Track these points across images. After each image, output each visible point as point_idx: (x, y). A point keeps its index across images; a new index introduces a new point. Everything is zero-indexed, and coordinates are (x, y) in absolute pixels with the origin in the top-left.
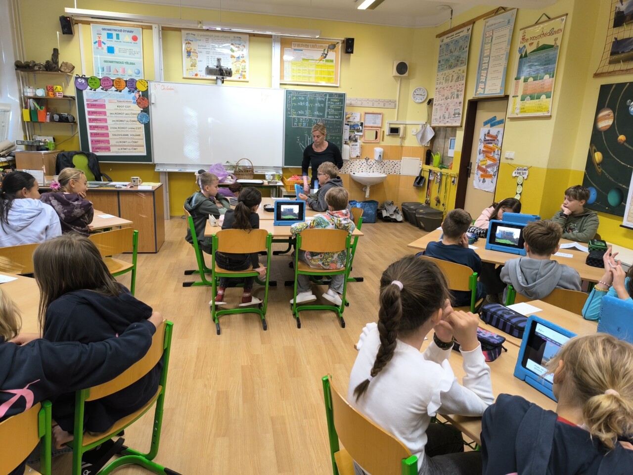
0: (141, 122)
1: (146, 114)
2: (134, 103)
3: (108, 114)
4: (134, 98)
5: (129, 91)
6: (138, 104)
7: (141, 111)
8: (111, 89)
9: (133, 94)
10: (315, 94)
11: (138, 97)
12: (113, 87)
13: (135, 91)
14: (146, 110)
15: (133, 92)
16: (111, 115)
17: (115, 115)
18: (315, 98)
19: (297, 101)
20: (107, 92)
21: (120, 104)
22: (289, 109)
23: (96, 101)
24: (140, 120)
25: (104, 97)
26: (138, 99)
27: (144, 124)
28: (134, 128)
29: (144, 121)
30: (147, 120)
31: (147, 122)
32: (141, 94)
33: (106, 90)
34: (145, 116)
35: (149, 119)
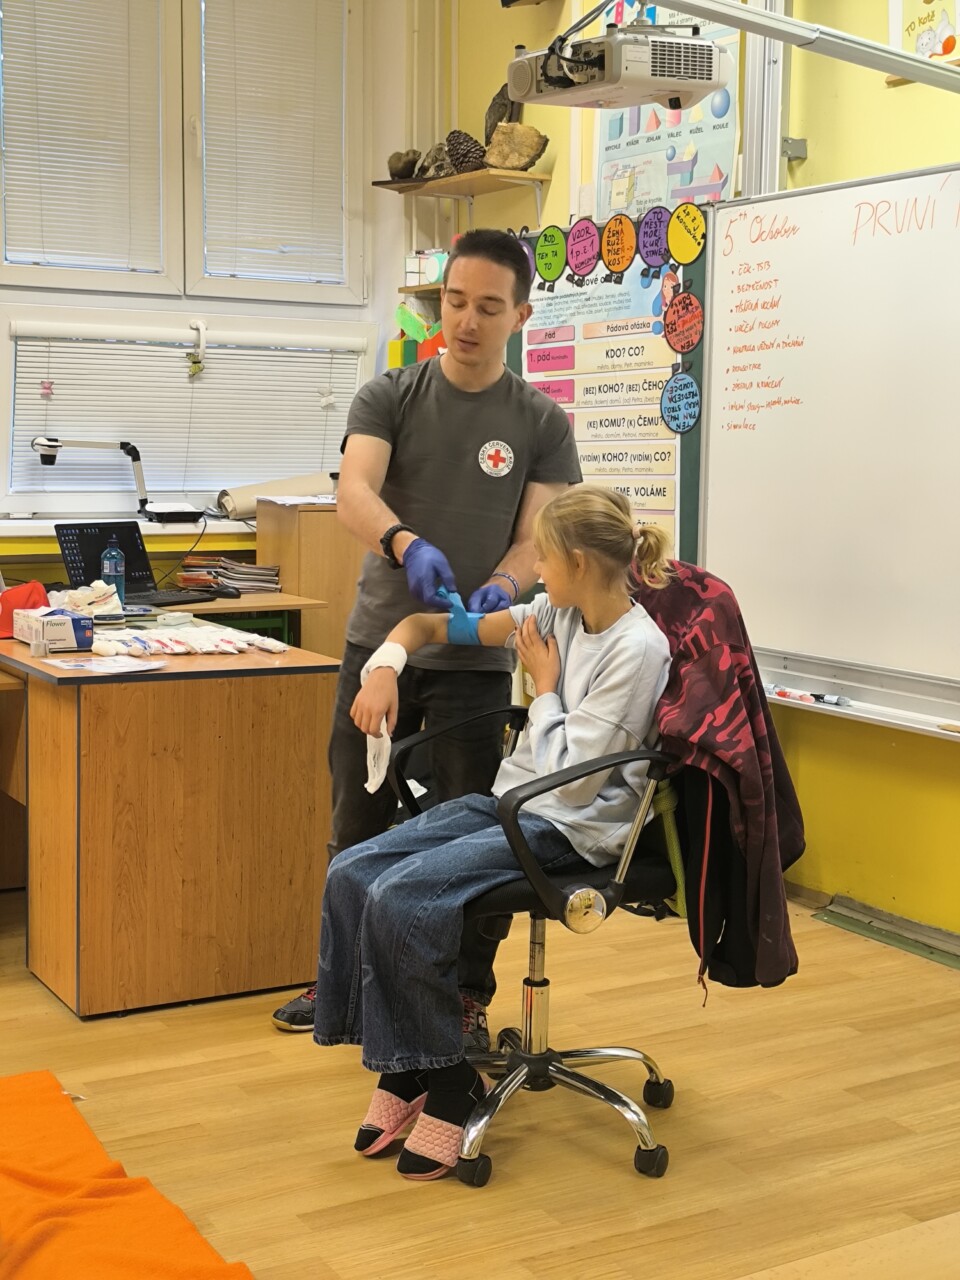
0: (673, 425)
1: (689, 379)
2: (657, 328)
3: (578, 391)
4: (658, 304)
5: (645, 273)
6: (668, 329)
7: (675, 368)
8: (591, 277)
9: (657, 284)
11: (669, 294)
12: (600, 264)
13: (665, 269)
14: (692, 361)
15: (656, 276)
16: (587, 397)
17: (598, 396)
20: (585, 288)
21: (615, 343)
23: (551, 335)
24: (668, 416)
25: (573, 314)
26: (672, 305)
27: (682, 434)
28: (647, 458)
29: (681, 420)
30: (692, 410)
31: (692, 422)
32: (681, 281)
33: (580, 284)
34: (685, 392)
35: (699, 404)
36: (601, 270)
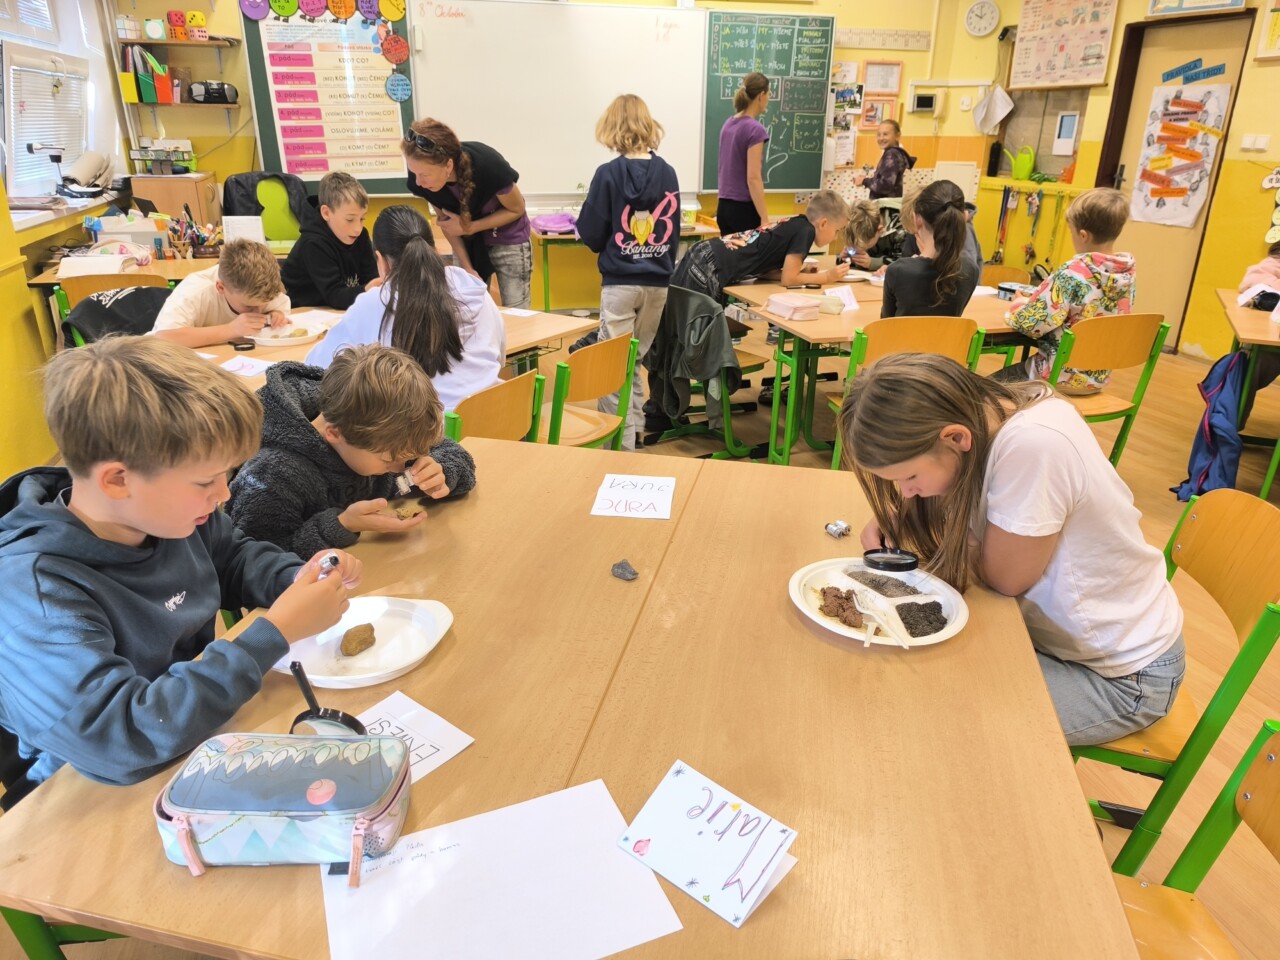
0: (394, 97)
1: (403, 77)
2: (376, 50)
3: (319, 79)
4: (376, 38)
5: (364, 22)
6: (386, 52)
7: (394, 70)
8: (322, 18)
9: (373, 29)
10: (771, 19)
11: (383, 35)
12: (328, 12)
13: (379, 22)
14: (403, 68)
15: (373, 24)
16: (327, 82)
17: (336, 82)
18: (771, 29)
19: (730, 38)
20: (315, 24)
21: (345, 55)
22: (715, 58)
23: (290, 47)
24: (391, 93)
25: (308, 37)
26: (386, 39)
27: (401, 103)
28: (377, 114)
29: (399, 96)
30: (406, 92)
31: (406, 98)
32: (390, 28)
33: (312, 20)
34: (401, 83)
35: (411, 90)
36: (328, 15)
